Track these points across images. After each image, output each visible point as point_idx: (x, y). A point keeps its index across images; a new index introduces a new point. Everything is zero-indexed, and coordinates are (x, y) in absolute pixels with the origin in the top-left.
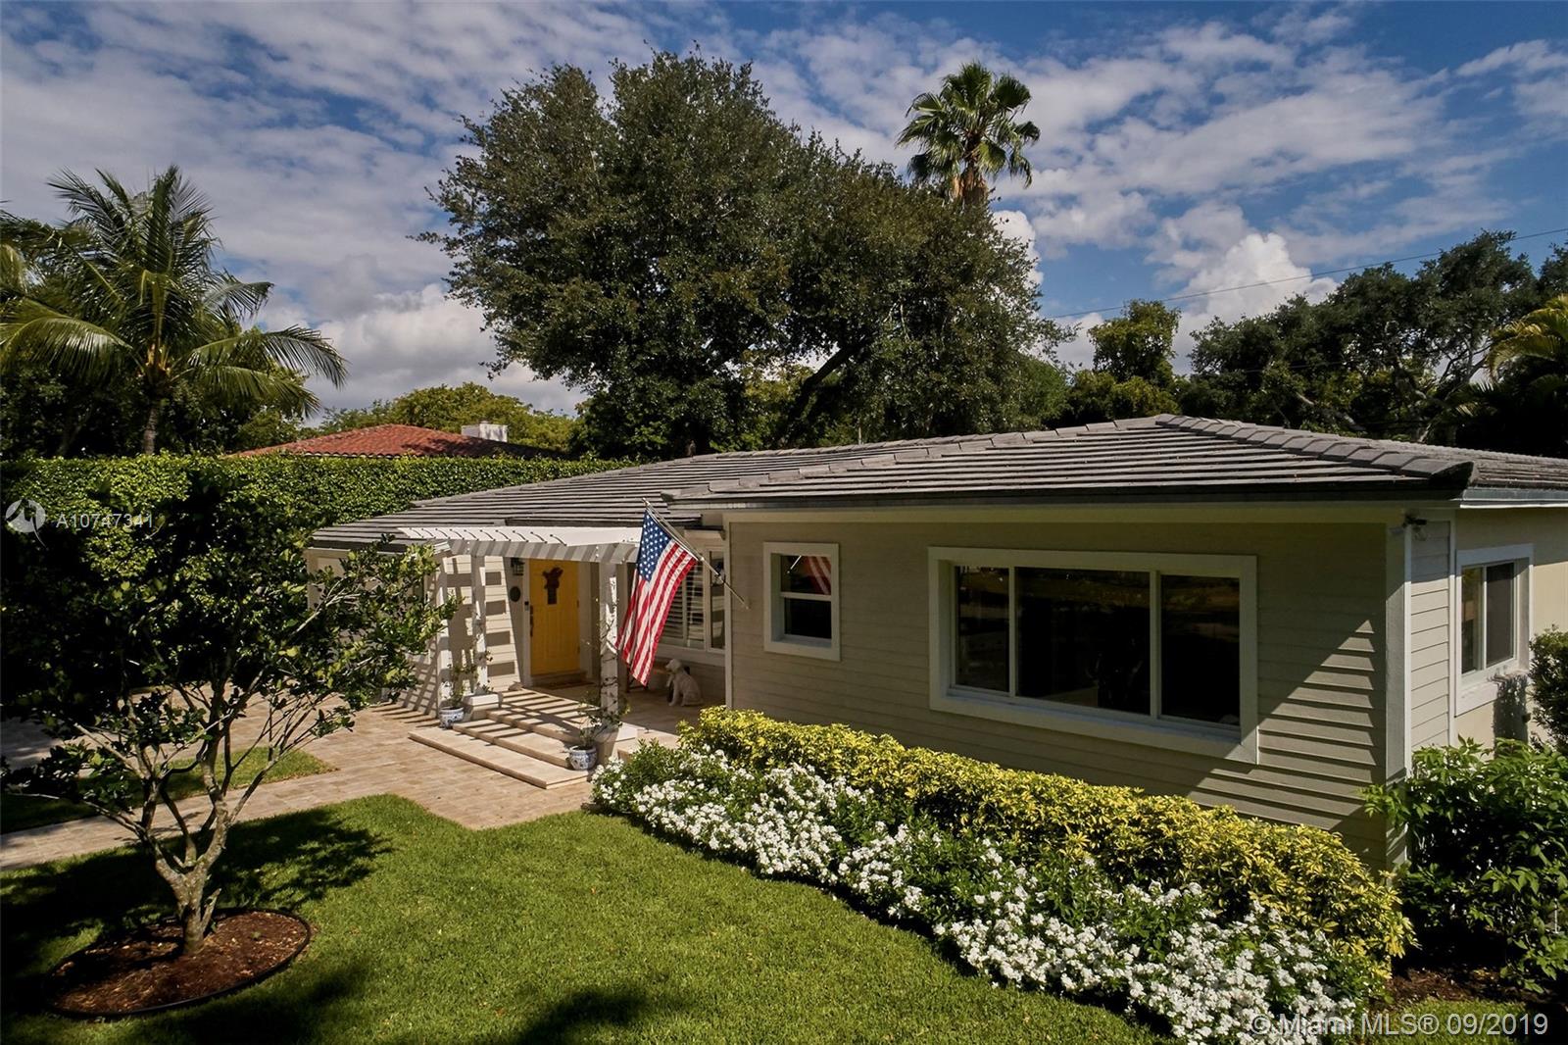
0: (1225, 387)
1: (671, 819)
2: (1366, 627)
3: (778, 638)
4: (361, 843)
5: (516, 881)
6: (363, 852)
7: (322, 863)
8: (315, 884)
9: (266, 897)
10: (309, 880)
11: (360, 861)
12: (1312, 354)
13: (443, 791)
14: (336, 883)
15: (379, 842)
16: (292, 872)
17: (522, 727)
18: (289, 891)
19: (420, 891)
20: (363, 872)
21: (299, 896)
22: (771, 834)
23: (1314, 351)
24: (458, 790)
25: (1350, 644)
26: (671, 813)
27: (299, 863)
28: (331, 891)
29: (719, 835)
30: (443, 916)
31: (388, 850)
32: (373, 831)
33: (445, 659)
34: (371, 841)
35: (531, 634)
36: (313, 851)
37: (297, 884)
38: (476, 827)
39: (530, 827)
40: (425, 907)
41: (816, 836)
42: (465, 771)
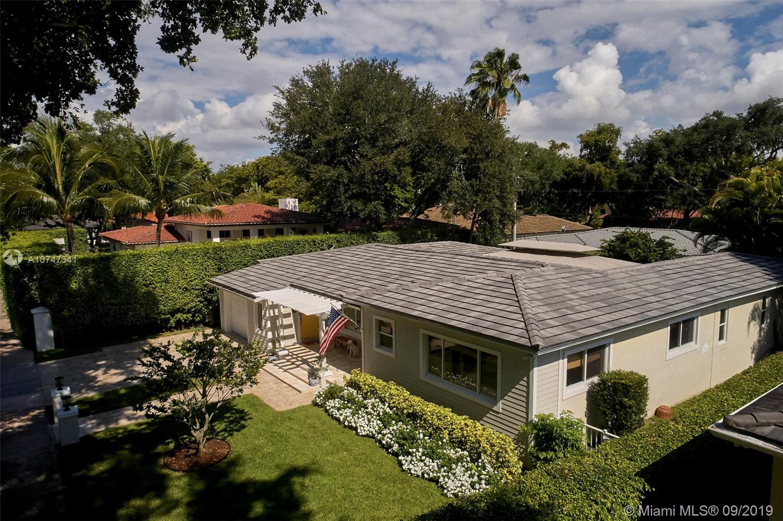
0: (637, 172)
1: (336, 413)
2: (525, 379)
3: (378, 347)
4: (242, 415)
5: (288, 432)
6: (242, 418)
7: (231, 422)
8: (230, 431)
9: (217, 435)
10: (228, 429)
11: (243, 422)
12: (679, 158)
13: (268, 392)
14: (236, 430)
15: (248, 415)
16: (223, 426)
17: (296, 365)
18: (223, 433)
19: (260, 435)
20: (243, 427)
21: (226, 435)
22: (362, 422)
23: (680, 156)
24: (273, 392)
25: (522, 382)
26: (336, 411)
27: (225, 422)
28: (235, 433)
29: (348, 421)
30: (267, 445)
31: (250, 419)
32: (246, 410)
33: (270, 335)
34: (246, 414)
35: (301, 324)
36: (229, 417)
37: (225, 430)
38: (277, 409)
39: (294, 411)
40: (262, 441)
41: (375, 424)
42: (276, 383)
